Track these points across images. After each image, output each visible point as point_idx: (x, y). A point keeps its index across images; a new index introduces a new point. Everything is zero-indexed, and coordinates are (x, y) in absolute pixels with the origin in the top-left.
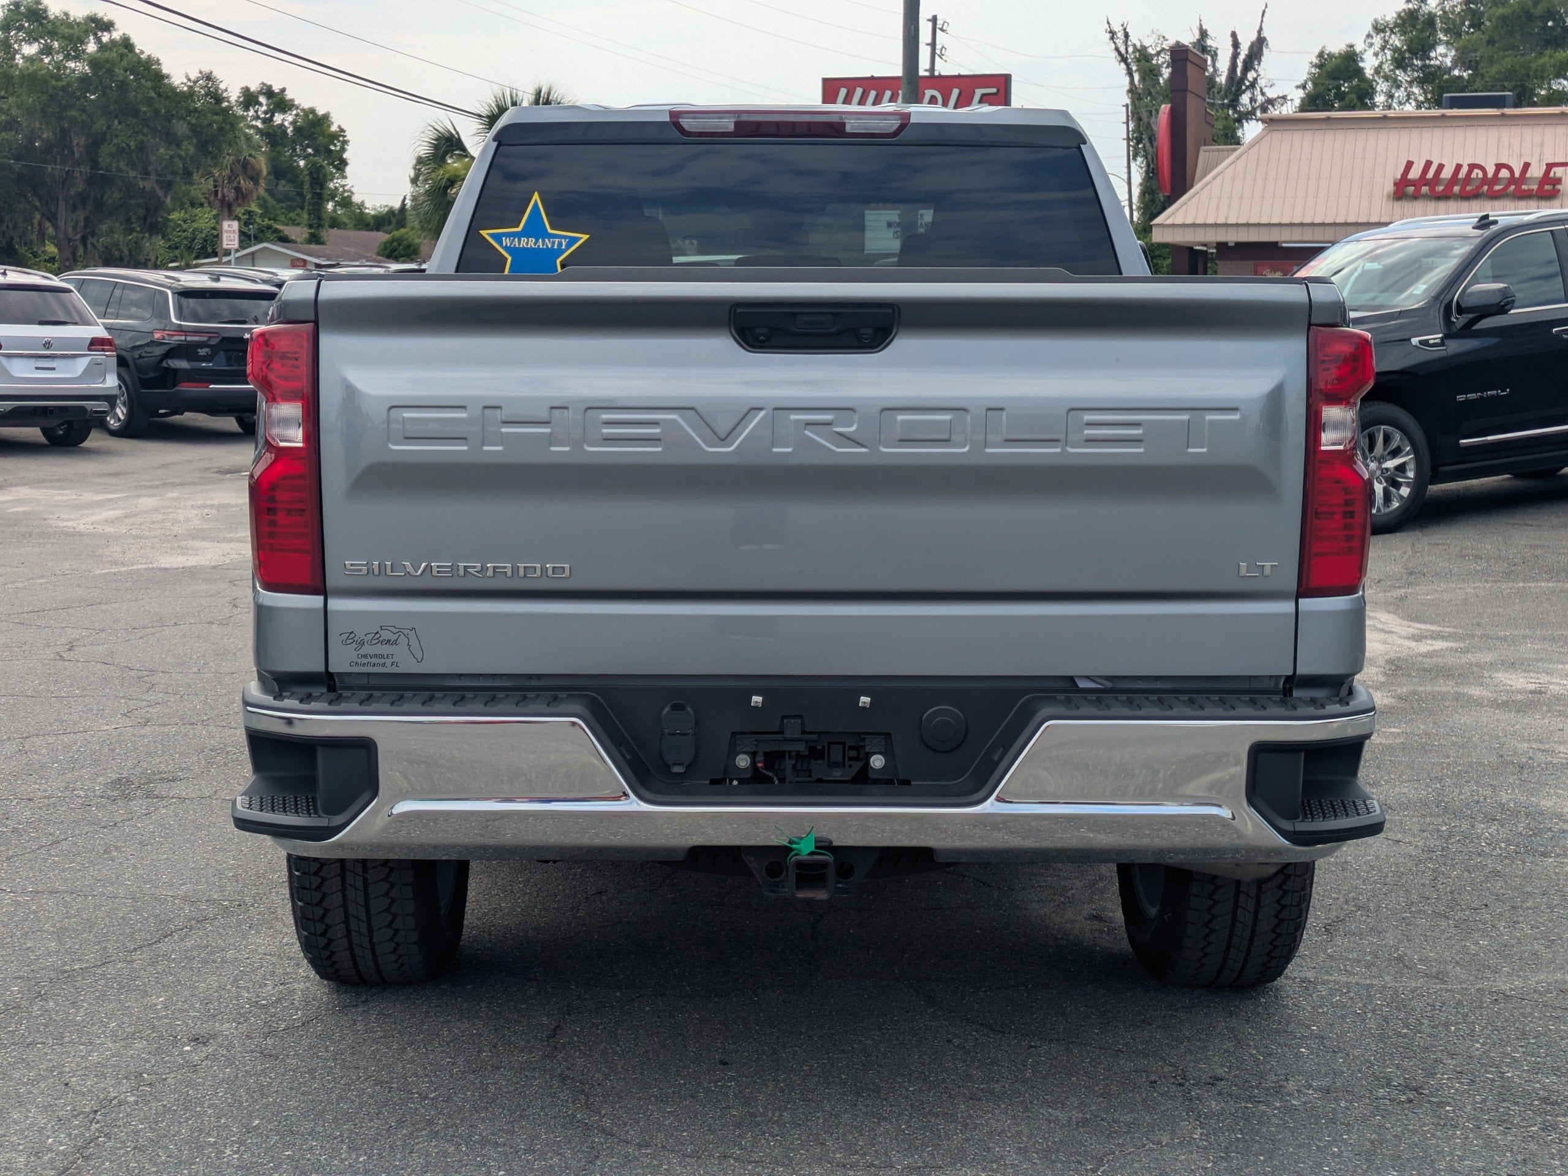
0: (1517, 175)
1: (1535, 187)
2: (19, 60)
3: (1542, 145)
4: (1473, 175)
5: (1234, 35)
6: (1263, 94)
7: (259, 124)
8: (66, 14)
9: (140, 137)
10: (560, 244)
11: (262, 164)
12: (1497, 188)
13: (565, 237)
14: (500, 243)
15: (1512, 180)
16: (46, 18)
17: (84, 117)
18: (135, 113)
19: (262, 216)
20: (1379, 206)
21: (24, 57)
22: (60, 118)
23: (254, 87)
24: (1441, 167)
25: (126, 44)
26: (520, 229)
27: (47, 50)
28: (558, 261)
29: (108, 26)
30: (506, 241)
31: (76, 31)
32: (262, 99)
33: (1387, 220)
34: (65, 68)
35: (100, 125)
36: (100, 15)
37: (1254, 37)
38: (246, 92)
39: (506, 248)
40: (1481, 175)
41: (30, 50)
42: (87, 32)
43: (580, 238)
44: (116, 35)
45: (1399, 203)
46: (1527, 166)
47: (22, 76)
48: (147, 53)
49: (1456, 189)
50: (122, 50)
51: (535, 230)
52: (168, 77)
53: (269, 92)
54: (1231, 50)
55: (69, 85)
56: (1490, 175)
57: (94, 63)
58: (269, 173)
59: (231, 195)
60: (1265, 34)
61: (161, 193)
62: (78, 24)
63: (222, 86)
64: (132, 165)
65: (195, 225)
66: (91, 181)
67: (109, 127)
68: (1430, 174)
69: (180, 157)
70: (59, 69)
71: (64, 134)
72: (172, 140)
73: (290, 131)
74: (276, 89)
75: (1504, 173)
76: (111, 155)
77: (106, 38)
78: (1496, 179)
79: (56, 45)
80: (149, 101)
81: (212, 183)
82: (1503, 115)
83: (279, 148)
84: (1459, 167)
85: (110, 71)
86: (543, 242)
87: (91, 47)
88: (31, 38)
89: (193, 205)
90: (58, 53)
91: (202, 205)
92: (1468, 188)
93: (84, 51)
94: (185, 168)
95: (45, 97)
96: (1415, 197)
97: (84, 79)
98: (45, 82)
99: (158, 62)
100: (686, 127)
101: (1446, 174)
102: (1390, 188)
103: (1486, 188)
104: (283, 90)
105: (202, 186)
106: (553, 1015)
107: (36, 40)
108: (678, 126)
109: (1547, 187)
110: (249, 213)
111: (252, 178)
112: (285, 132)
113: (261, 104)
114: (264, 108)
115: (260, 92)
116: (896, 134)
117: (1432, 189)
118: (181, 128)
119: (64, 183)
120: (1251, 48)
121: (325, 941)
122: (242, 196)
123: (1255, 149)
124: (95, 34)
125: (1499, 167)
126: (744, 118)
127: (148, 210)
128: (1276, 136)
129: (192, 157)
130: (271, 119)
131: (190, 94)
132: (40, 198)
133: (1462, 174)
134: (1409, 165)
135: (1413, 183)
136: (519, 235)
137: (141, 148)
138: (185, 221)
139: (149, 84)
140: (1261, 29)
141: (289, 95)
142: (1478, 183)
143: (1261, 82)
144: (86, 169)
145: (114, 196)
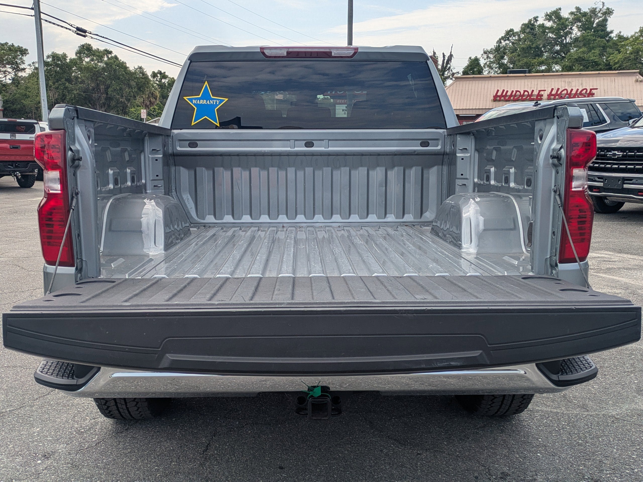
0: (530, 94)
1: (535, 97)
2: (84, 63)
3: (537, 84)
4: (517, 94)
5: (443, 54)
6: (452, 71)
7: (158, 82)
8: (98, 49)
9: (120, 86)
10: (216, 102)
11: (158, 94)
12: (524, 98)
13: (218, 100)
14: (192, 102)
15: (528, 95)
16: (92, 50)
17: (104, 80)
18: (119, 79)
19: (158, 109)
20: (489, 104)
21: (86, 62)
22: (97, 80)
23: (156, 71)
24: (507, 91)
25: (116, 57)
26: (200, 96)
27: (92, 60)
28: (216, 109)
29: (111, 53)
30: (194, 101)
31: (101, 54)
32: (159, 75)
33: (491, 108)
34: (98, 65)
35: (108, 82)
36: (108, 49)
37: (449, 54)
38: (154, 73)
39: (194, 104)
40: (519, 94)
41: (87, 60)
42: (104, 54)
43: (224, 100)
44: (113, 55)
45: (495, 103)
46: (533, 91)
47: (85, 68)
48: (122, 60)
49: (512, 98)
50: (115, 60)
51: (206, 97)
52: (128, 68)
53: (160, 73)
54: (442, 58)
55: (99, 70)
56: (522, 94)
57: (106, 63)
58: (160, 97)
59: (148, 103)
60: (452, 53)
61: (126, 102)
62: (102, 52)
63: (145, 70)
64: (118, 94)
65: (138, 112)
66: (106, 99)
67: (111, 83)
68: (504, 94)
69: (133, 92)
70: (96, 65)
71: (98, 85)
72: (130, 86)
73: (167, 84)
74: (162, 72)
75: (526, 93)
76: (112, 91)
77: (110, 56)
78: (524, 95)
79: (95, 58)
80: (123, 75)
81: (142, 99)
82: (526, 76)
83: (164, 90)
84: (513, 91)
85: (111, 66)
86: (210, 101)
87: (106, 59)
88: (88, 56)
89: (137, 106)
90: (96, 60)
91: (140, 106)
92: (516, 98)
93: (103, 60)
94: (134, 95)
95: (92, 74)
96: (500, 100)
97: (103, 68)
98: (92, 69)
99: (125, 63)
100: (266, 54)
101: (509, 94)
102: (492, 98)
103: (520, 98)
104: (165, 72)
105: (139, 100)
106: (208, 436)
107: (89, 57)
108: (263, 53)
109: (539, 97)
110: (154, 108)
111: (154, 98)
112: (165, 85)
113: (158, 77)
114: (159, 78)
115: (158, 73)
116: (351, 57)
117: (505, 98)
118: (133, 83)
119: (98, 99)
120: (448, 58)
121: (106, 407)
122: (151, 103)
123: (451, 87)
124: (107, 55)
125: (525, 91)
126: (291, 50)
127: (123, 108)
128: (458, 82)
129: (136, 92)
130: (161, 81)
131: (135, 73)
132: (91, 104)
133: (514, 94)
134: (498, 91)
135: (499, 96)
136: (199, 99)
137: (121, 89)
138: (135, 111)
139: (123, 70)
140: (451, 53)
141: (166, 74)
142: (518, 96)
143: (452, 68)
144: (105, 95)
145: (113, 103)
